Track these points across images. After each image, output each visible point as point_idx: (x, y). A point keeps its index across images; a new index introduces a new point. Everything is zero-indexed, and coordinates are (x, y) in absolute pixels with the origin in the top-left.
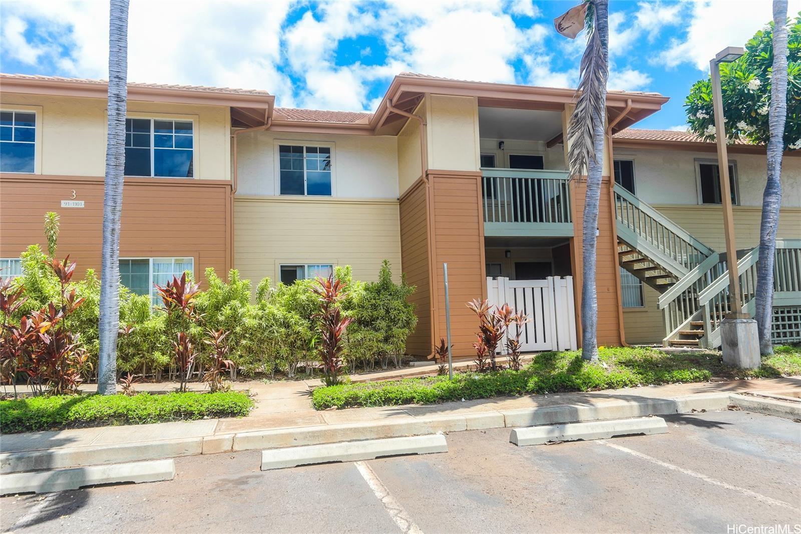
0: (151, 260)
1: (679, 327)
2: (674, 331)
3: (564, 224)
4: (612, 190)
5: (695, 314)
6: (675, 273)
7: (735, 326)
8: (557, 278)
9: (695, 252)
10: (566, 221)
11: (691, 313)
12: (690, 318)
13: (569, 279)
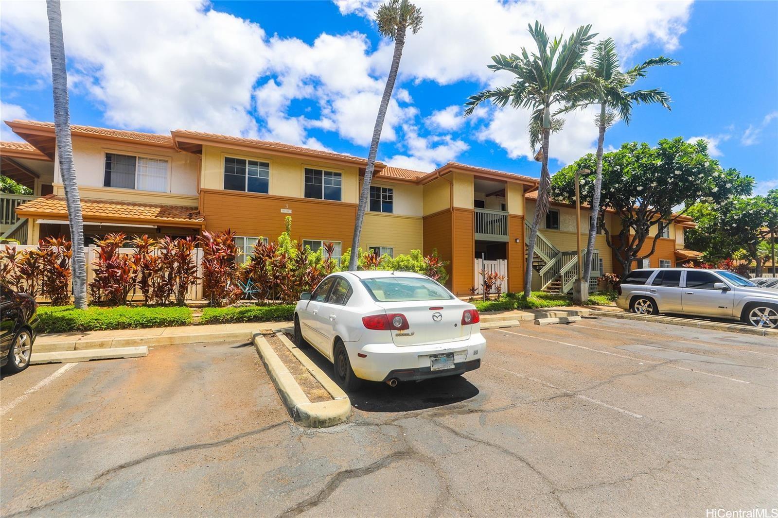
0: (322, 241)
1: (547, 284)
2: (545, 286)
3: (505, 236)
4: (524, 222)
5: (553, 279)
6: (545, 260)
7: (580, 285)
8: (501, 260)
9: (553, 252)
10: (506, 235)
11: (551, 278)
12: (550, 281)
13: (506, 261)
